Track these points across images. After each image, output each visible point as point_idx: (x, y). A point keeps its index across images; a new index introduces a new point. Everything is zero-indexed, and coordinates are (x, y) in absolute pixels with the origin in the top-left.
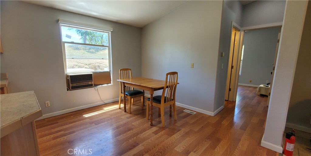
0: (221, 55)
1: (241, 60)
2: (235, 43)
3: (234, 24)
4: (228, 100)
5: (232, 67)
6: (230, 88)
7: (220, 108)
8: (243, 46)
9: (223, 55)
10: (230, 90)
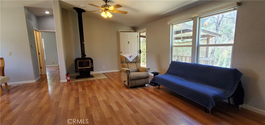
0: (31, 46)
1: (43, 49)
2: (37, 38)
3: (34, 28)
4: (41, 75)
5: (39, 54)
6: (41, 67)
7: (38, 78)
8: (43, 39)
9: (33, 46)
10: (41, 68)
